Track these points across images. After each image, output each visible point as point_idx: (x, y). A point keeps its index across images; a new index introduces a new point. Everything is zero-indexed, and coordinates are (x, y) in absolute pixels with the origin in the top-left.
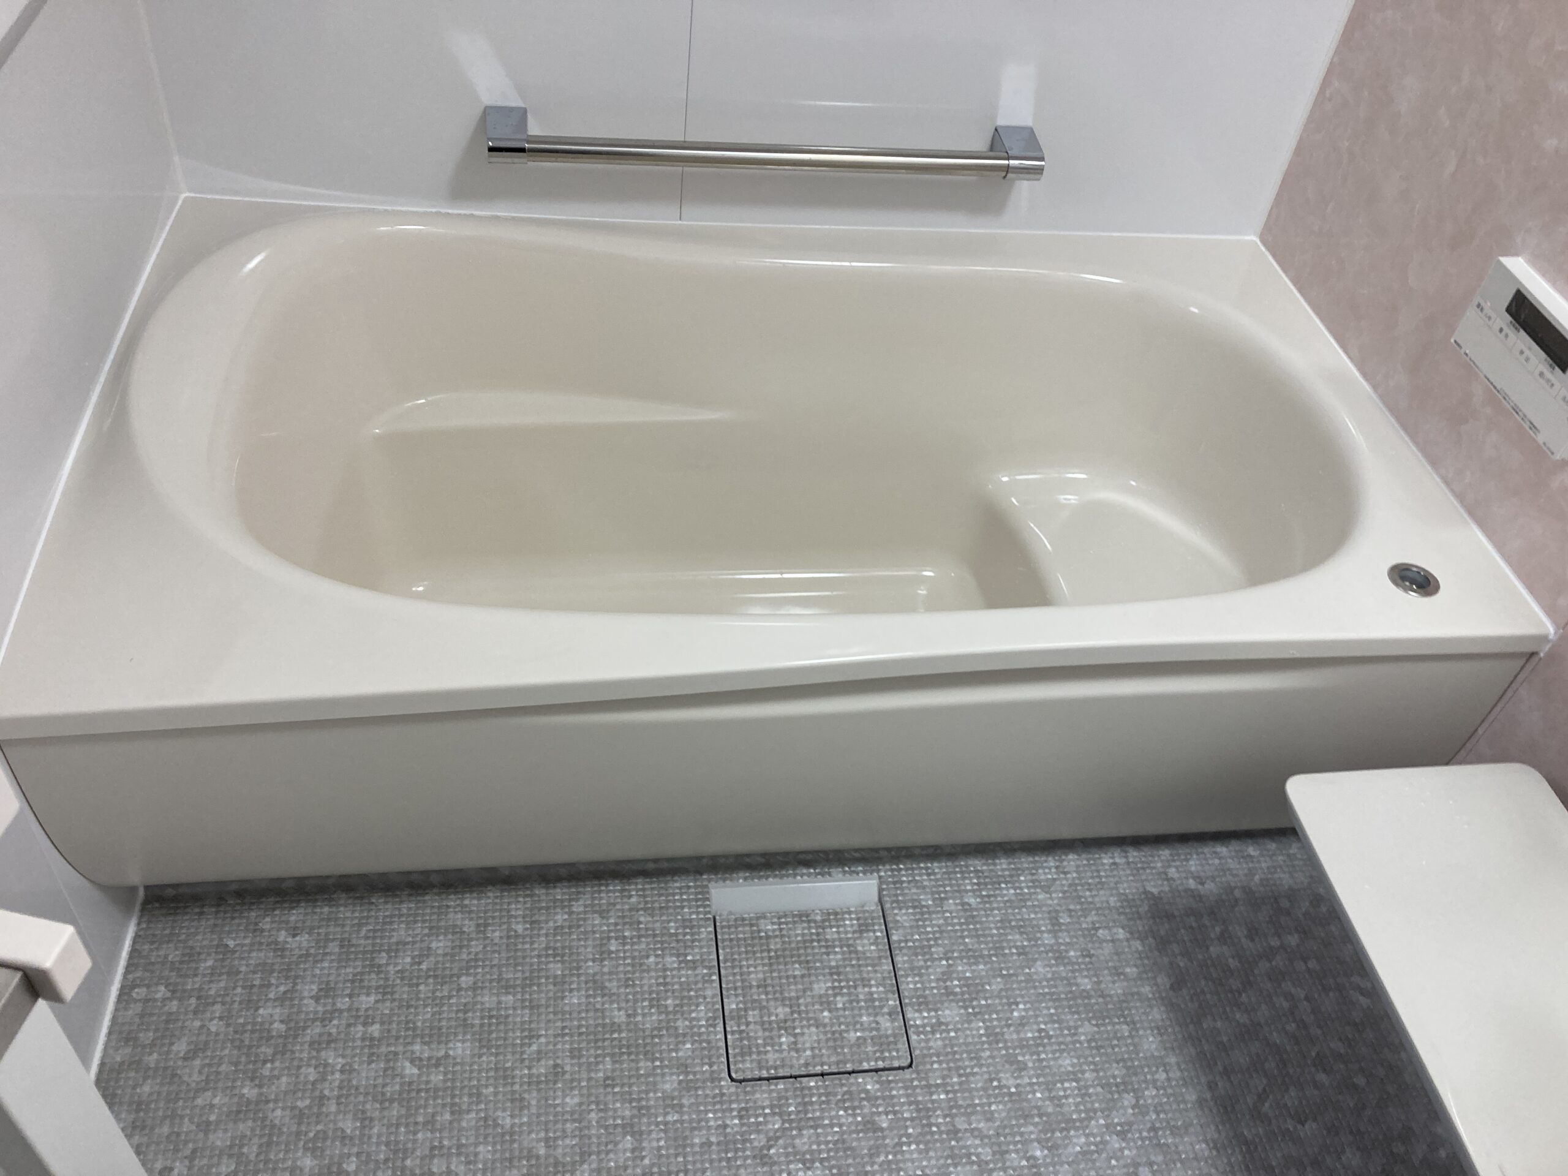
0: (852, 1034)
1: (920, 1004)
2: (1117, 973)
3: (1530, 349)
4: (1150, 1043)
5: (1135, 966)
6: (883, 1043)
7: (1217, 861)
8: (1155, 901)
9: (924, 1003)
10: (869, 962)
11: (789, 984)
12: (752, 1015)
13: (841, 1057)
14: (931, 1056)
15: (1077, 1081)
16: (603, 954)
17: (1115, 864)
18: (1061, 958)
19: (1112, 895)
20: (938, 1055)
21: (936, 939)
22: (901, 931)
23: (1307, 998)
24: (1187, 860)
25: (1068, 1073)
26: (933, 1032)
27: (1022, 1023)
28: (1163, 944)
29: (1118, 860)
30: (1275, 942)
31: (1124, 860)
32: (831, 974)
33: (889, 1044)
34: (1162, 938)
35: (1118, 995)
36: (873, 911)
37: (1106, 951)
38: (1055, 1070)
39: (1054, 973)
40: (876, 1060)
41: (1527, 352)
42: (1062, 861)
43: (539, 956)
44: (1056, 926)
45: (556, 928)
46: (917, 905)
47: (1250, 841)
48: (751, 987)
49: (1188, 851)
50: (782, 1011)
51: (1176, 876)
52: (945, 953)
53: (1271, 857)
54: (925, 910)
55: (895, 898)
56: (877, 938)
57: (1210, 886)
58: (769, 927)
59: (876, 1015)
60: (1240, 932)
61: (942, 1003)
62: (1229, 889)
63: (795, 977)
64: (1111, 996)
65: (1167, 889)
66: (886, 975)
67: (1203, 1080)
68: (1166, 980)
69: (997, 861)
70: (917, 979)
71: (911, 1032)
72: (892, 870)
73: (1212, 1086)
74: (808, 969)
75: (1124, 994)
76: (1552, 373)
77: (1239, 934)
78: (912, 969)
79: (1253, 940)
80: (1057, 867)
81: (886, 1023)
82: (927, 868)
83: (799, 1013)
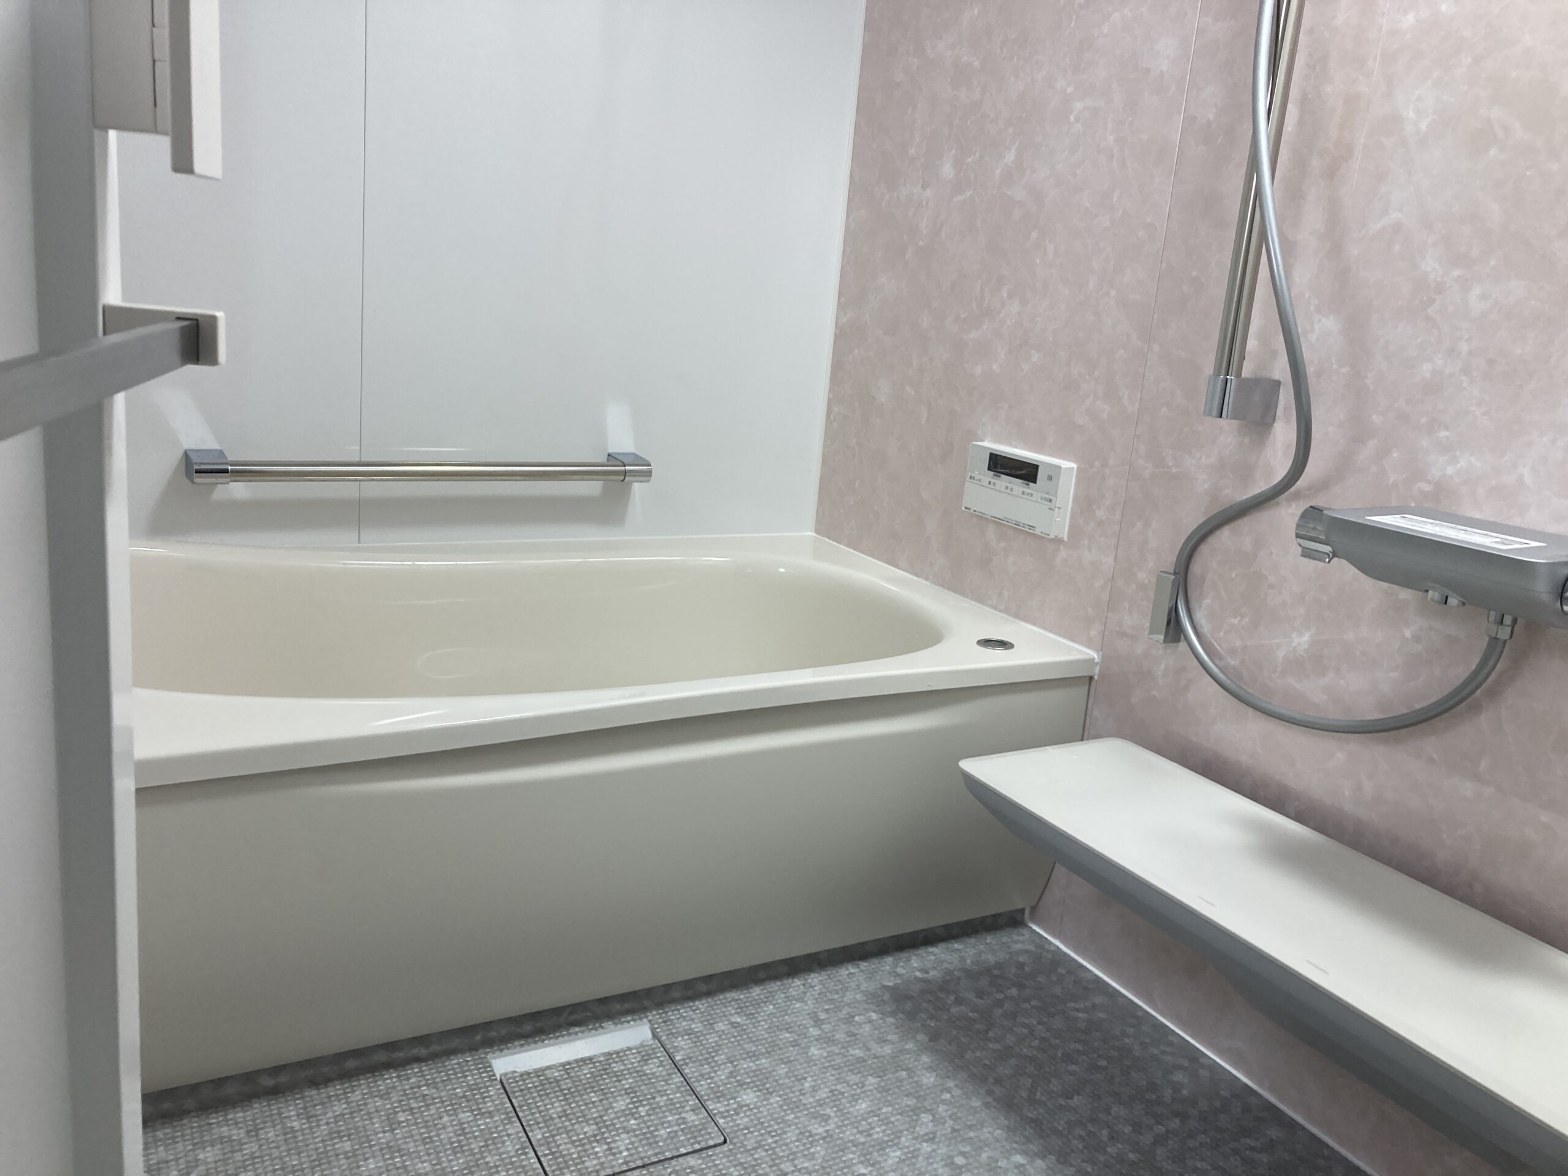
0: (662, 1132)
1: (718, 1097)
2: (882, 1041)
3: (1010, 483)
4: (929, 1079)
5: (895, 1033)
6: (693, 1132)
7: (933, 958)
8: (893, 990)
9: (719, 1096)
10: (660, 1079)
11: (590, 1109)
12: (561, 1139)
13: (657, 1150)
14: (742, 1130)
15: (878, 1116)
16: (392, 1124)
17: (850, 974)
18: (829, 1040)
19: (856, 993)
20: (747, 1128)
21: (716, 1051)
22: (682, 1053)
23: (1039, 1023)
24: (909, 961)
25: (868, 1113)
26: (737, 1114)
27: (814, 1089)
28: (911, 1016)
29: (852, 971)
30: (1000, 996)
31: (857, 970)
32: (628, 1094)
33: (700, 1131)
34: (909, 1012)
35: (888, 1054)
36: (651, 1045)
37: (867, 1029)
38: (856, 1114)
39: (828, 1052)
40: (692, 1144)
41: (1010, 486)
42: (806, 980)
43: (323, 1141)
44: (818, 1023)
45: (335, 1117)
46: (689, 1032)
47: (953, 941)
48: (552, 1119)
49: (907, 955)
50: (590, 1129)
51: (904, 972)
52: (728, 1058)
53: (974, 947)
54: (699, 1034)
55: (669, 1032)
56: (662, 1061)
57: (932, 973)
58: (556, 1074)
59: (680, 1113)
60: (971, 996)
61: (738, 1092)
62: (949, 972)
63: (593, 1103)
64: (883, 1057)
65: (899, 981)
66: (679, 1084)
67: (982, 1091)
68: (924, 1036)
69: (751, 990)
70: (709, 1081)
71: (717, 1118)
72: (660, 1014)
73: (990, 1093)
74: (605, 1094)
75: (893, 1052)
76: (1029, 488)
77: (970, 997)
78: (702, 1075)
79: (982, 998)
80: (804, 985)
81: (691, 1117)
82: (691, 1007)
83: (606, 1127)
